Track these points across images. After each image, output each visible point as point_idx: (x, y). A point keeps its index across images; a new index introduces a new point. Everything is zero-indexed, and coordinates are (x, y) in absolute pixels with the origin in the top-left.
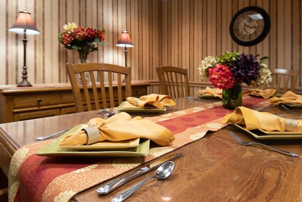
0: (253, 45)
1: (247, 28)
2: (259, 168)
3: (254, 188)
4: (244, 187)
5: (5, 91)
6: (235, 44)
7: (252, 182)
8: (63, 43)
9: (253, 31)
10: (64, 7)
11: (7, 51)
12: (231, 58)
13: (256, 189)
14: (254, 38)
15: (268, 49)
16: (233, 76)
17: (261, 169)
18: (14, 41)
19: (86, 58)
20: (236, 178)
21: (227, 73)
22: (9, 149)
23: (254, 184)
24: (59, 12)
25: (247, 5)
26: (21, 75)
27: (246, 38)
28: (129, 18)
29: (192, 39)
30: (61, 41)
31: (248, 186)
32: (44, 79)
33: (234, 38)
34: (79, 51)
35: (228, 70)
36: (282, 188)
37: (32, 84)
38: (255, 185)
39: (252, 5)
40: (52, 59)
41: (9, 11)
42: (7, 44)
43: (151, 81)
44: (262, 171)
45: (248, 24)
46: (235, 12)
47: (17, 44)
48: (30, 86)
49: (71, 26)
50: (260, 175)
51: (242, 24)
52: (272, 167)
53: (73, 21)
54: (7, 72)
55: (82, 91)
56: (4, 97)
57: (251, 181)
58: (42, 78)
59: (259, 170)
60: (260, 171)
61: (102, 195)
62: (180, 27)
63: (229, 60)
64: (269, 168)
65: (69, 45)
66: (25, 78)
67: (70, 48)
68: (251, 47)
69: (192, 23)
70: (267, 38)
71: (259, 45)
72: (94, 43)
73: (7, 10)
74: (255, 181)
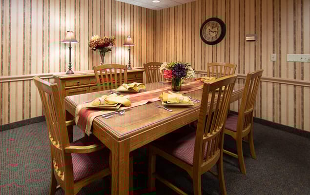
0: (215, 44)
1: (211, 33)
5: (61, 77)
6: (203, 43)
8: (91, 47)
9: (214, 35)
10: (92, 24)
11: (60, 53)
14: (215, 40)
15: (224, 48)
16: (173, 75)
18: (64, 47)
19: (104, 56)
22: (74, 106)
24: (89, 27)
25: (211, 17)
26: (68, 67)
27: (210, 39)
28: (132, 25)
29: (175, 38)
30: (90, 46)
32: (80, 68)
33: (203, 39)
34: (100, 52)
35: (170, 72)
37: (74, 72)
39: (214, 17)
40: (84, 56)
41: (61, 30)
42: (60, 49)
45: (211, 30)
46: (204, 21)
47: (65, 48)
48: (73, 73)
49: (96, 38)
51: (207, 30)
53: (97, 34)
54: (60, 65)
55: (100, 76)
56: (61, 81)
58: (79, 68)
61: (103, 117)
62: (168, 29)
65: (95, 48)
66: (70, 69)
67: (95, 50)
68: (214, 45)
69: (176, 27)
70: (224, 39)
71: (219, 44)
72: (109, 47)
73: (60, 29)
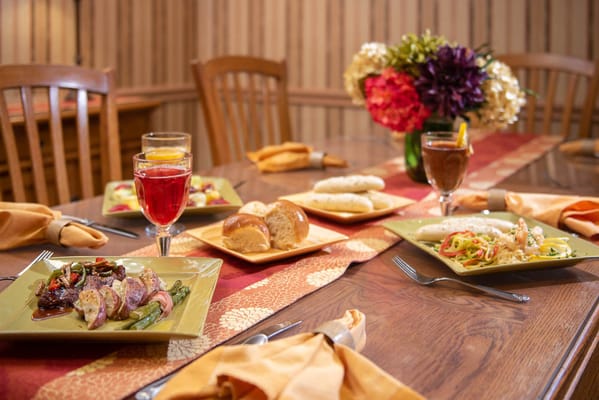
2: (454, 337)
3: (437, 374)
4: (419, 375)
7: (436, 365)
12: (416, 56)
13: (441, 376)
16: (420, 100)
17: (457, 338)
20: (407, 359)
21: (406, 92)
23: (439, 367)
31: (428, 372)
35: (405, 87)
36: (489, 370)
38: (441, 369)
43: (159, 88)
44: (459, 342)
50: (453, 350)
52: (480, 333)
57: (435, 361)
59: (453, 341)
60: (455, 344)
63: (409, 61)
64: (475, 335)
74: (441, 361)
